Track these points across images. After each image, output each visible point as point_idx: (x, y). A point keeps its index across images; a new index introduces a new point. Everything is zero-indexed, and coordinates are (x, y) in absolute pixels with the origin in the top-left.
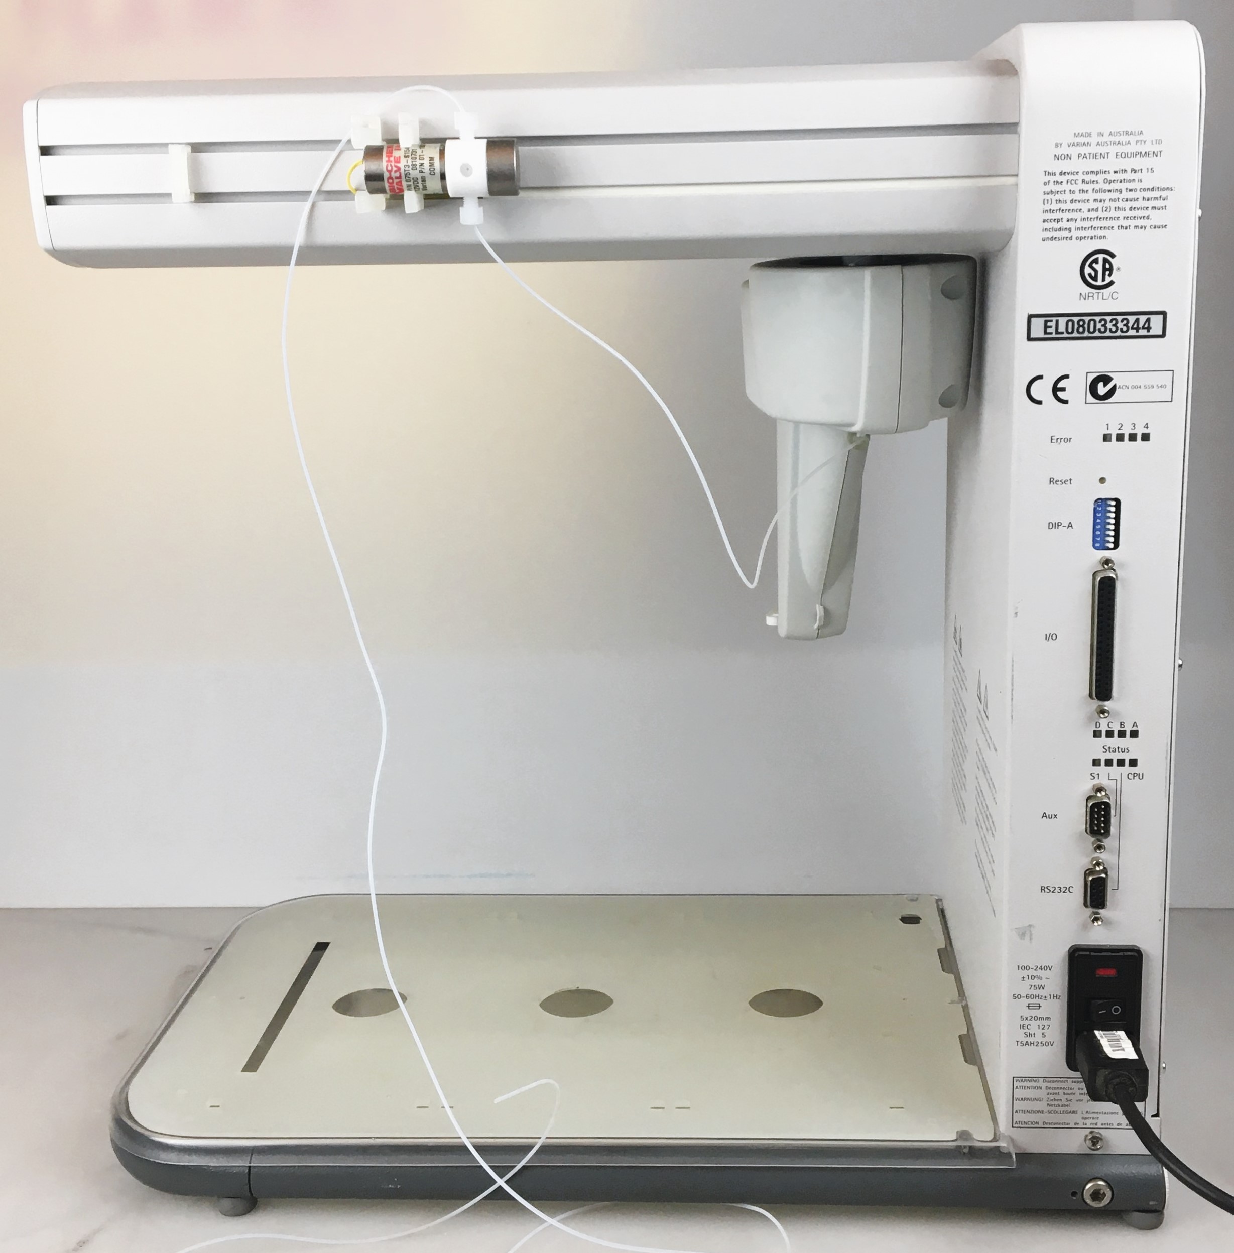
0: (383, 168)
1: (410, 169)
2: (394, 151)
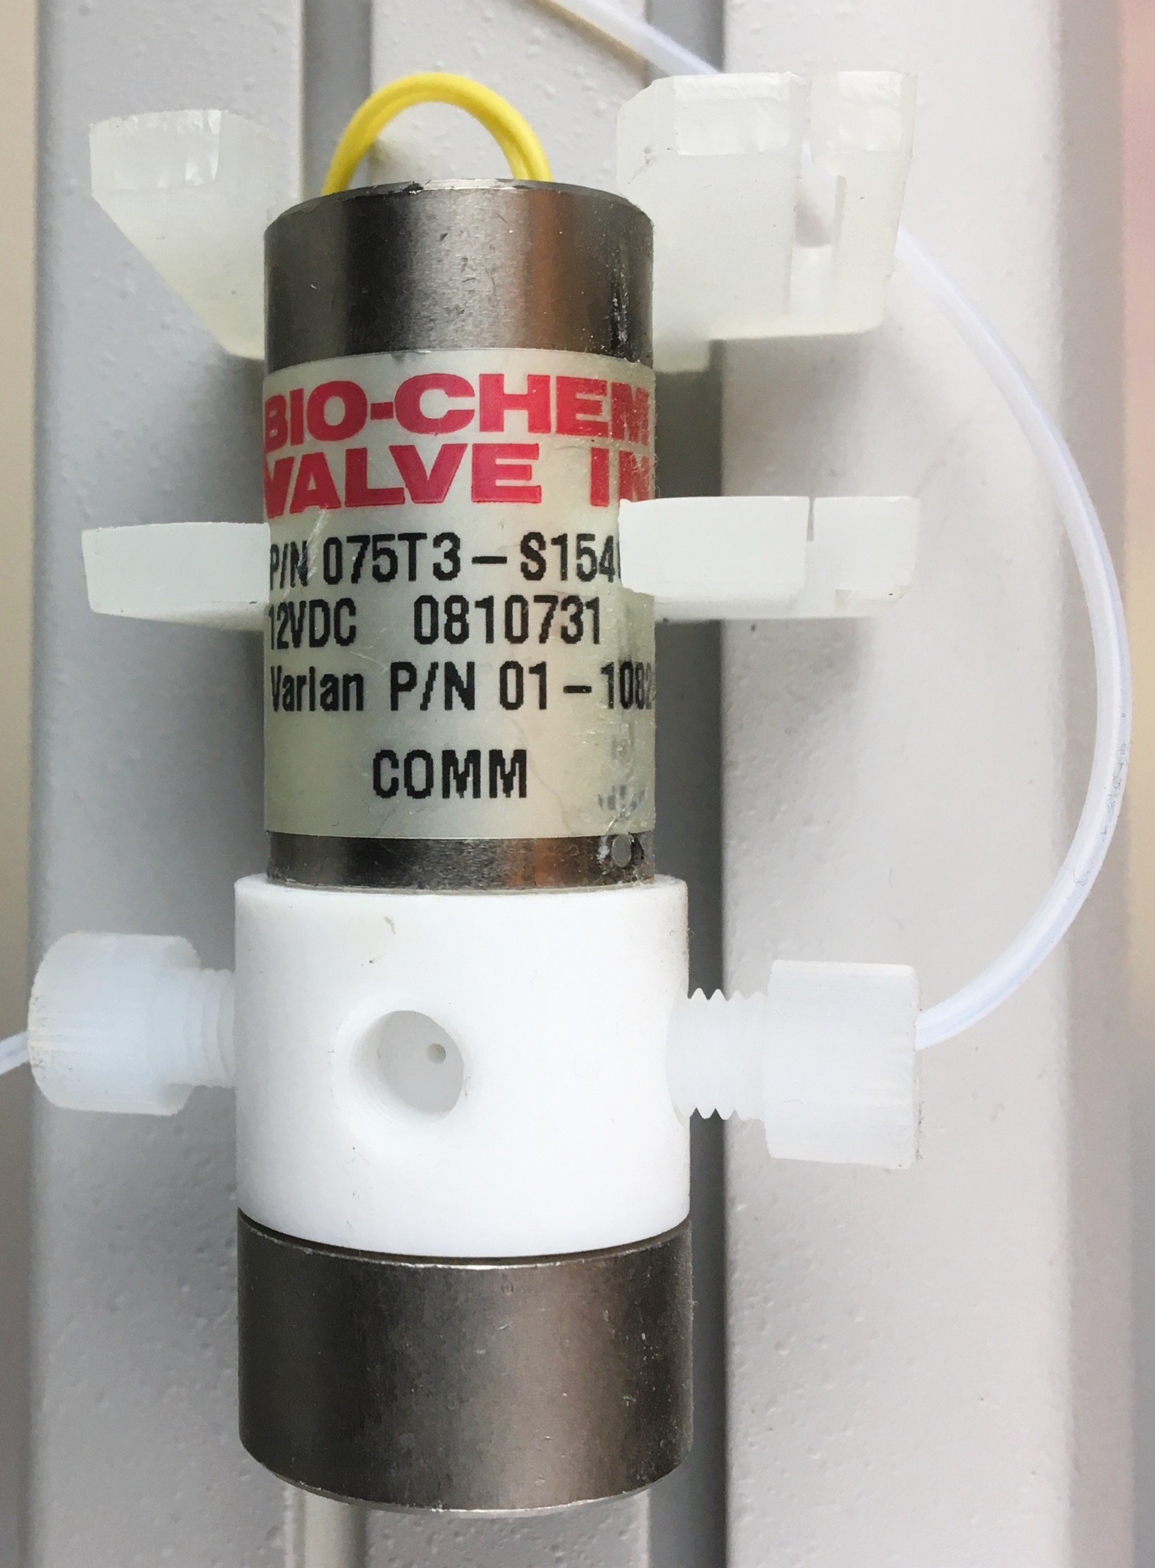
0: (442, 345)
1: (427, 584)
2: (582, 444)
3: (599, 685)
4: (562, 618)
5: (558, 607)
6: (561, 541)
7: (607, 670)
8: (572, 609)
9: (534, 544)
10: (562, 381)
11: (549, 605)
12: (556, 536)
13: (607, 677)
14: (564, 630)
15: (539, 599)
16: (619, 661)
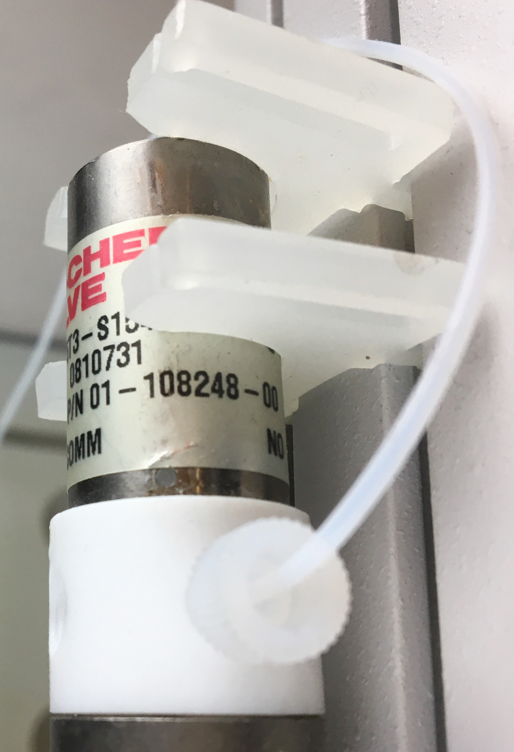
3: (144, 386)
4: (118, 355)
5: (115, 350)
6: (116, 316)
7: (150, 377)
8: (123, 349)
9: (103, 322)
10: (115, 238)
11: (110, 350)
12: (113, 314)
13: (148, 381)
14: (119, 361)
15: (106, 348)
16: (159, 371)
